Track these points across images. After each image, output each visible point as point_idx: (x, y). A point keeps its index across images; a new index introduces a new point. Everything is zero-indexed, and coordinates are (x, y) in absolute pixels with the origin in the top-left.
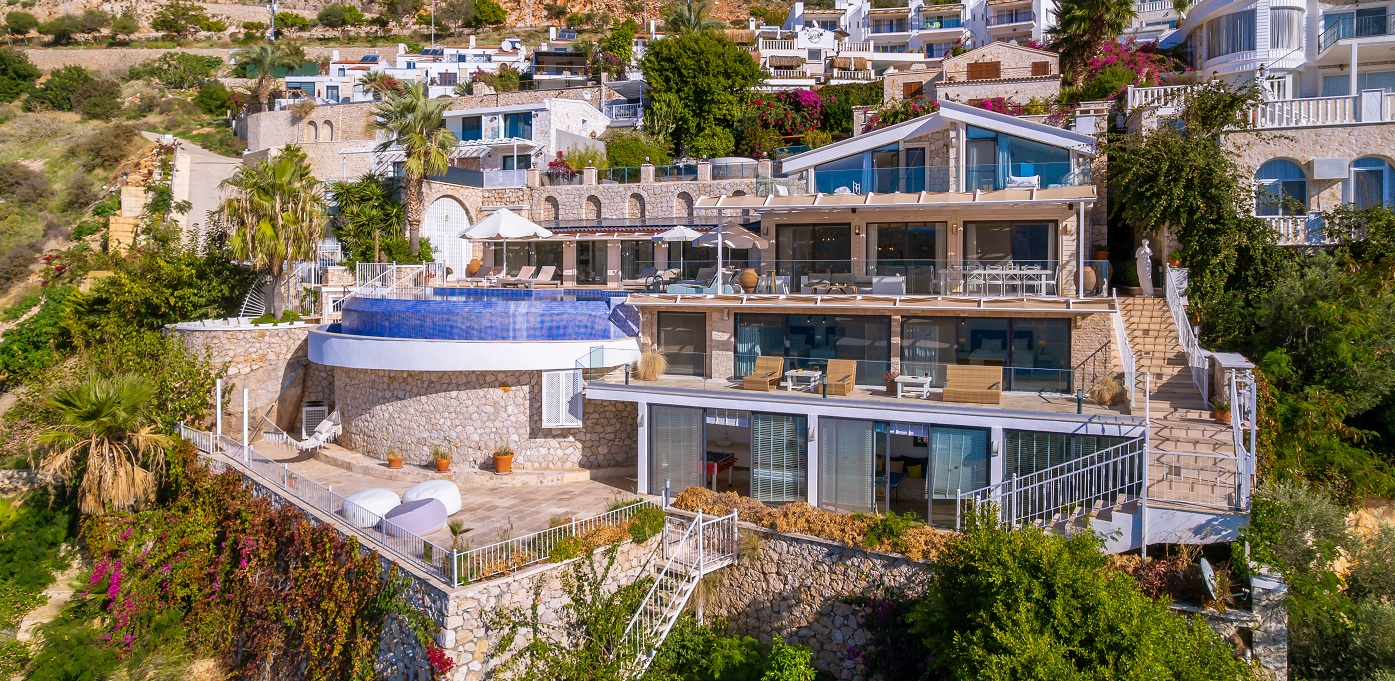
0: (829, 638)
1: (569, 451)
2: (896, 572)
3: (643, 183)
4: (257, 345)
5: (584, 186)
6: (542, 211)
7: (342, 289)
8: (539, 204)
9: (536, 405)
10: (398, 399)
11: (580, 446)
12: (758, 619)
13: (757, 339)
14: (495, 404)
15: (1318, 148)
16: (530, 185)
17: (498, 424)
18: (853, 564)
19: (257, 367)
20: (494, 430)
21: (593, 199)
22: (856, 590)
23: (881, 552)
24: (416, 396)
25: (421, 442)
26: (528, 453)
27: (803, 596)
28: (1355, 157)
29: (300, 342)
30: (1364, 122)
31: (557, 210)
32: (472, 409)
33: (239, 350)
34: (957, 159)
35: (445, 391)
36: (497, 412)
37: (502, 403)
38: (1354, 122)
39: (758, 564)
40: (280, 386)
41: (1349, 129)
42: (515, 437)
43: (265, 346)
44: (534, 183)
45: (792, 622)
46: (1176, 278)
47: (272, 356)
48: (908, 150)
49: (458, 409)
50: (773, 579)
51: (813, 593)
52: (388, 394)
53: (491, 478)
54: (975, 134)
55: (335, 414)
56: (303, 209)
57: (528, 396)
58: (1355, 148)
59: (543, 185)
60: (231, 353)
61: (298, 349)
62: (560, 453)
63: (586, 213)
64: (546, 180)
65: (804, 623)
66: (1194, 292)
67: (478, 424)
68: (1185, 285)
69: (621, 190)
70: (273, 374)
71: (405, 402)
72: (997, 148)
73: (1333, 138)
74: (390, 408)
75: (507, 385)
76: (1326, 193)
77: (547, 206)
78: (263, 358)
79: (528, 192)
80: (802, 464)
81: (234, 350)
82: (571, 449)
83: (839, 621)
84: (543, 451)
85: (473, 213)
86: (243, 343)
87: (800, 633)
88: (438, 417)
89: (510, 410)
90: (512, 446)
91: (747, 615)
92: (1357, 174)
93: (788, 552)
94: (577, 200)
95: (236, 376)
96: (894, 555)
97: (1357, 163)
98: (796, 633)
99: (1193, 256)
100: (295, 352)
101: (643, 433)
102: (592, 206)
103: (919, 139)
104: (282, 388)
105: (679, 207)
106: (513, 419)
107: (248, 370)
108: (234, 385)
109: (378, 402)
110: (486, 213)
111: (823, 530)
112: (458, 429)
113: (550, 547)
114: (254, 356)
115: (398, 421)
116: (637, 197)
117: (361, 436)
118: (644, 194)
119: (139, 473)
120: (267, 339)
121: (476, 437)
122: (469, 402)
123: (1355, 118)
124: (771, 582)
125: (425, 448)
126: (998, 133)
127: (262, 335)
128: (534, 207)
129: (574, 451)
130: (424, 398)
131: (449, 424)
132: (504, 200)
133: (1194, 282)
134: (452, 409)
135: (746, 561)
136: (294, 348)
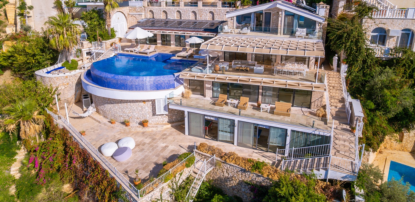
0: (241, 190)
1: (164, 119)
2: (259, 178)
3: (180, 7)
4: (66, 80)
5: (162, 7)
6: (149, 15)
7: (88, 49)
8: (147, 12)
9: (154, 107)
10: (112, 103)
11: (167, 117)
12: (221, 181)
13: (219, 87)
14: (142, 107)
15: (392, 25)
16: (144, 6)
17: (143, 112)
18: (248, 174)
19: (66, 87)
20: (142, 114)
21: (164, 11)
22: (248, 180)
23: (256, 173)
24: (117, 103)
25: (120, 116)
26: (152, 120)
27: (233, 179)
28: (403, 29)
29: (79, 77)
30: (407, 18)
31: (153, 15)
32: (135, 108)
33: (61, 82)
34: (281, 21)
35: (126, 103)
36: (142, 109)
37: (144, 107)
38: (404, 18)
39: (221, 169)
40: (74, 91)
41: (402, 20)
42: (148, 116)
43: (68, 80)
44: (145, 5)
45: (230, 184)
46: (344, 67)
47: (71, 83)
48: (265, 13)
49: (131, 108)
50: (225, 173)
51: (236, 178)
52: (109, 102)
53: (142, 129)
54: (287, 13)
55: (93, 105)
56: (73, 32)
57: (151, 104)
58: (403, 26)
59: (148, 6)
60: (58, 83)
61: (78, 79)
62: (162, 119)
63: (163, 17)
64: (149, 4)
65: (234, 185)
66: (349, 72)
67: (137, 112)
68: (346, 70)
69: (174, 9)
70: (72, 88)
71: (114, 105)
72: (294, 18)
73: (397, 22)
74: (110, 106)
75: (145, 102)
76: (392, 39)
77: (150, 13)
78: (68, 84)
79: (143, 8)
80: (232, 132)
81: (58, 82)
82: (165, 118)
83: (243, 186)
84: (157, 119)
85: (126, 15)
86: (61, 80)
87: (232, 187)
88: (125, 110)
89: (146, 108)
90: (147, 119)
91: (218, 180)
92: (402, 33)
93: (229, 168)
94: (159, 12)
95: (60, 90)
96: (259, 174)
97: (402, 30)
98: (231, 187)
99: (350, 62)
100: (78, 80)
101: (186, 119)
102: (164, 14)
103: (269, 10)
104: (75, 92)
105: (192, 15)
106: (147, 111)
107: (64, 88)
108: (60, 93)
109: (106, 104)
110: (131, 15)
111: (240, 164)
112: (131, 114)
113: (164, 178)
114: (65, 83)
115: (113, 110)
116: (179, 11)
117: (102, 111)
118: (181, 11)
119: (37, 126)
120: (68, 78)
121: (137, 116)
122: (134, 106)
123: (405, 17)
124: (225, 174)
125: (122, 118)
126: (294, 14)
127: (67, 77)
128: (146, 13)
129: (166, 119)
130: (120, 104)
131: (128, 112)
132: (136, 11)
133: (349, 68)
134: (129, 108)
135: (218, 167)
136: (77, 79)
